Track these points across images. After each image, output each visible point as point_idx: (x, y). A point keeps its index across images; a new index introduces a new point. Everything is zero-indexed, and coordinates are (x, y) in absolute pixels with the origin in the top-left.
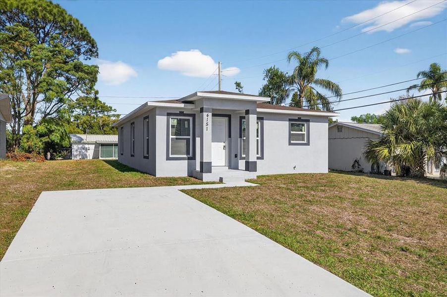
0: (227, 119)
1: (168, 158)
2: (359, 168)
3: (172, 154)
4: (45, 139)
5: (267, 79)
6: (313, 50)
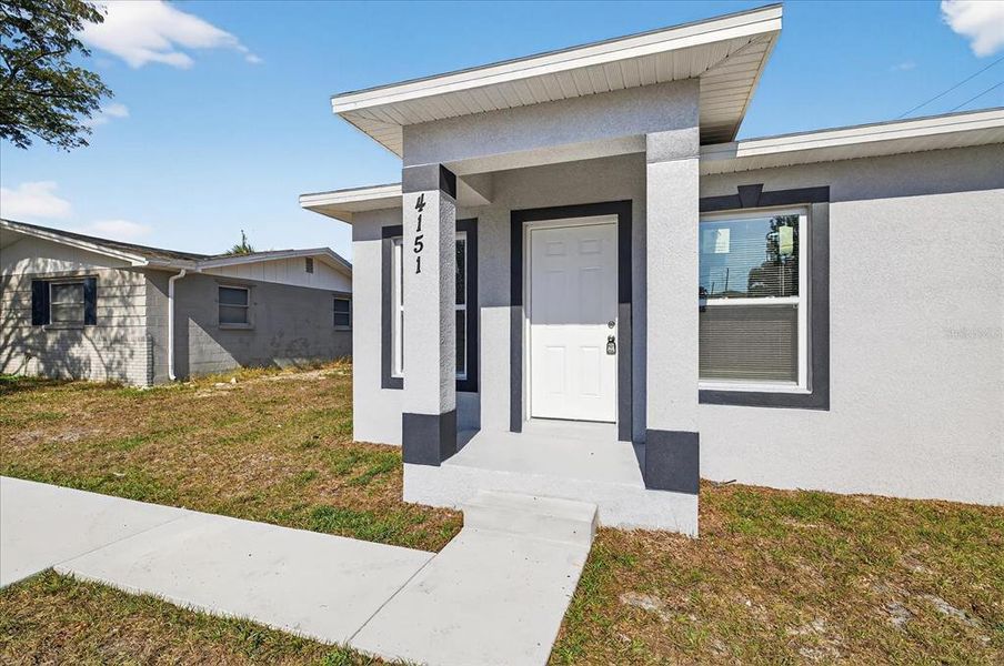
1: (387, 382)
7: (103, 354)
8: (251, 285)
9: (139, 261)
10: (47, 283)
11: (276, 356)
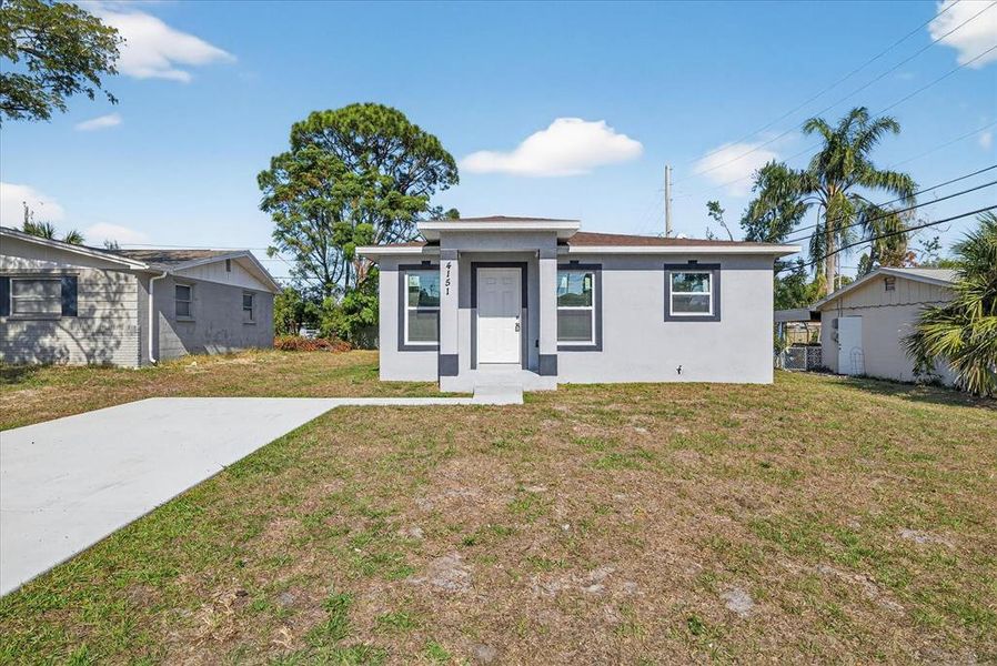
0: (519, 271)
1: (402, 347)
2: (929, 374)
3: (410, 340)
4: (354, 317)
5: (759, 190)
6: (855, 114)
7: (83, 343)
8: (193, 283)
9: (135, 265)
10: (8, 278)
11: (208, 343)
